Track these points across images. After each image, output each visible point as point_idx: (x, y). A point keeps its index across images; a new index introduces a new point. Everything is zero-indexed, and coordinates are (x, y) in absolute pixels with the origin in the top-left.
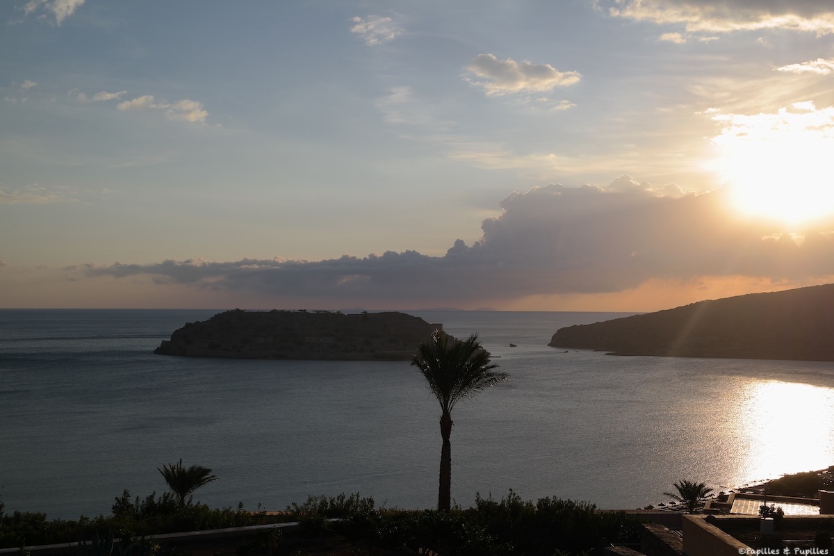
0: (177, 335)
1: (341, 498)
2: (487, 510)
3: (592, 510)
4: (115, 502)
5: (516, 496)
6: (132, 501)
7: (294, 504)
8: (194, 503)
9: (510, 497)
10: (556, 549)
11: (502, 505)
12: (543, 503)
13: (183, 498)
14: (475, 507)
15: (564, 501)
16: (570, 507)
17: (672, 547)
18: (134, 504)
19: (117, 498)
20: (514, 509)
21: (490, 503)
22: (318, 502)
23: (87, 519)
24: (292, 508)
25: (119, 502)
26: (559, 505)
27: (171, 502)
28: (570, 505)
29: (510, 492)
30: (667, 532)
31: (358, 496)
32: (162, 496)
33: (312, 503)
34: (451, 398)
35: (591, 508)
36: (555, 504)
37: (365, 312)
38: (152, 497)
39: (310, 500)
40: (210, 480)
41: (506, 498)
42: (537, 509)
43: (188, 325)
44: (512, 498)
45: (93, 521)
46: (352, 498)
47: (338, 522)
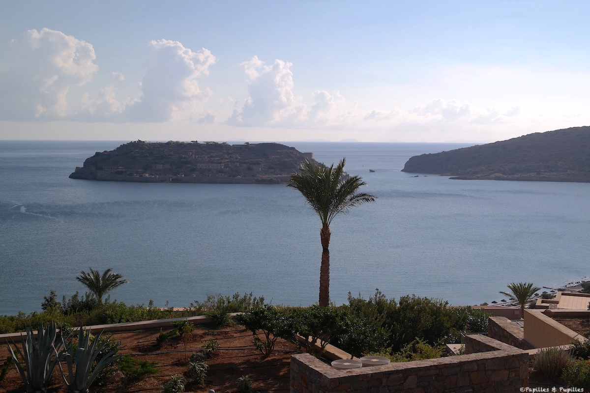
0: (89, 162)
1: (236, 297)
2: (357, 306)
3: (445, 306)
4: (44, 301)
5: (381, 294)
6: (58, 300)
7: (196, 302)
8: (111, 301)
9: (376, 296)
10: (416, 338)
11: (370, 302)
12: (403, 300)
13: (100, 296)
14: (347, 303)
15: (421, 298)
16: (427, 304)
17: (515, 335)
18: (62, 302)
19: (45, 298)
20: (380, 305)
21: (360, 301)
22: (216, 300)
23: (24, 314)
24: (195, 305)
25: (47, 300)
26: (418, 302)
27: (92, 300)
28: (427, 301)
29: (376, 291)
30: (511, 323)
31: (251, 295)
32: (84, 295)
33: (211, 300)
34: (329, 214)
35: (444, 304)
36: (414, 301)
37: (247, 143)
38: (76, 296)
39: (209, 298)
40: (122, 282)
41: (373, 296)
42: (398, 305)
43: (97, 154)
44: (378, 296)
45: (29, 316)
46: (245, 297)
47: (241, 315)
